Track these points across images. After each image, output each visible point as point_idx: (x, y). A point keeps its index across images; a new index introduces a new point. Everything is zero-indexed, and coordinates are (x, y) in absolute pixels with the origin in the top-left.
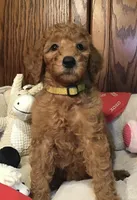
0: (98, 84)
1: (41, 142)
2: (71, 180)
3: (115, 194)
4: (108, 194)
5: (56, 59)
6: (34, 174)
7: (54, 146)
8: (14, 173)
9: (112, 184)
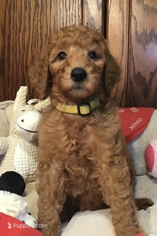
0: (115, 98)
1: (49, 166)
2: (85, 210)
3: (137, 226)
4: (128, 225)
5: (63, 71)
6: (41, 203)
7: (65, 171)
8: (19, 202)
9: (133, 214)
